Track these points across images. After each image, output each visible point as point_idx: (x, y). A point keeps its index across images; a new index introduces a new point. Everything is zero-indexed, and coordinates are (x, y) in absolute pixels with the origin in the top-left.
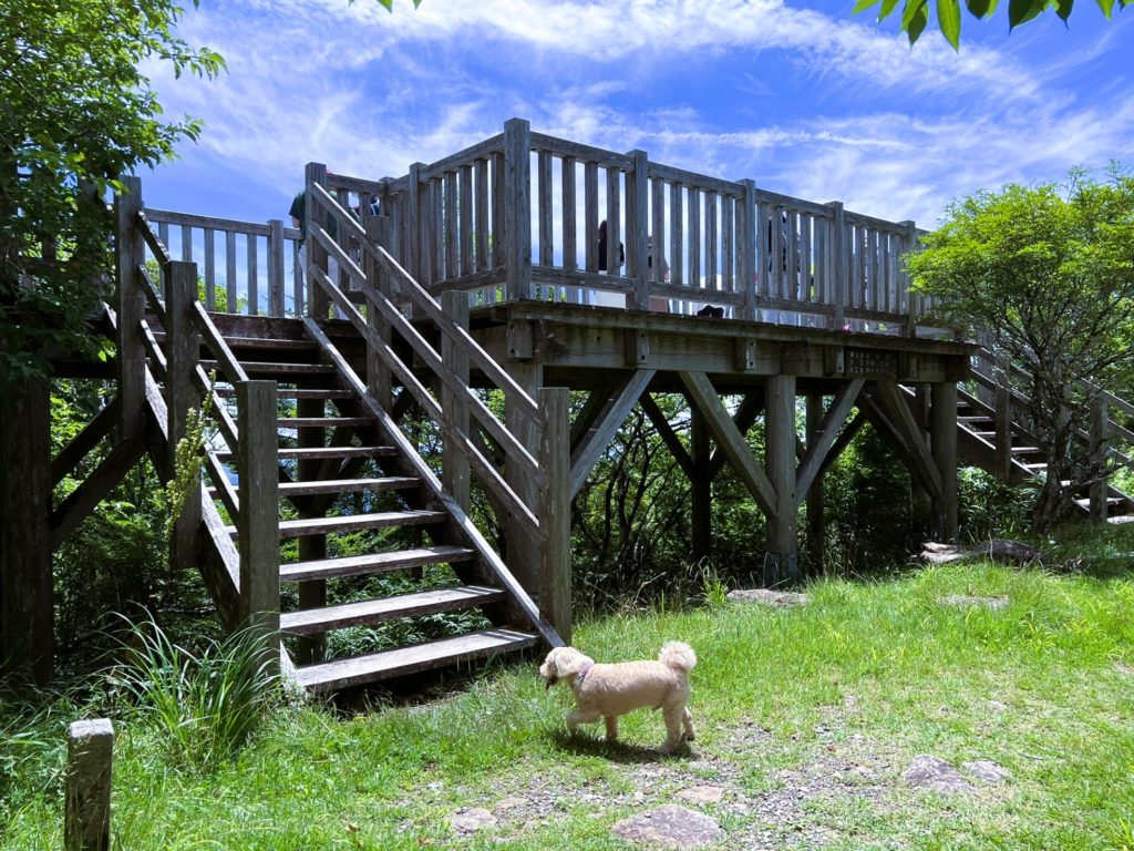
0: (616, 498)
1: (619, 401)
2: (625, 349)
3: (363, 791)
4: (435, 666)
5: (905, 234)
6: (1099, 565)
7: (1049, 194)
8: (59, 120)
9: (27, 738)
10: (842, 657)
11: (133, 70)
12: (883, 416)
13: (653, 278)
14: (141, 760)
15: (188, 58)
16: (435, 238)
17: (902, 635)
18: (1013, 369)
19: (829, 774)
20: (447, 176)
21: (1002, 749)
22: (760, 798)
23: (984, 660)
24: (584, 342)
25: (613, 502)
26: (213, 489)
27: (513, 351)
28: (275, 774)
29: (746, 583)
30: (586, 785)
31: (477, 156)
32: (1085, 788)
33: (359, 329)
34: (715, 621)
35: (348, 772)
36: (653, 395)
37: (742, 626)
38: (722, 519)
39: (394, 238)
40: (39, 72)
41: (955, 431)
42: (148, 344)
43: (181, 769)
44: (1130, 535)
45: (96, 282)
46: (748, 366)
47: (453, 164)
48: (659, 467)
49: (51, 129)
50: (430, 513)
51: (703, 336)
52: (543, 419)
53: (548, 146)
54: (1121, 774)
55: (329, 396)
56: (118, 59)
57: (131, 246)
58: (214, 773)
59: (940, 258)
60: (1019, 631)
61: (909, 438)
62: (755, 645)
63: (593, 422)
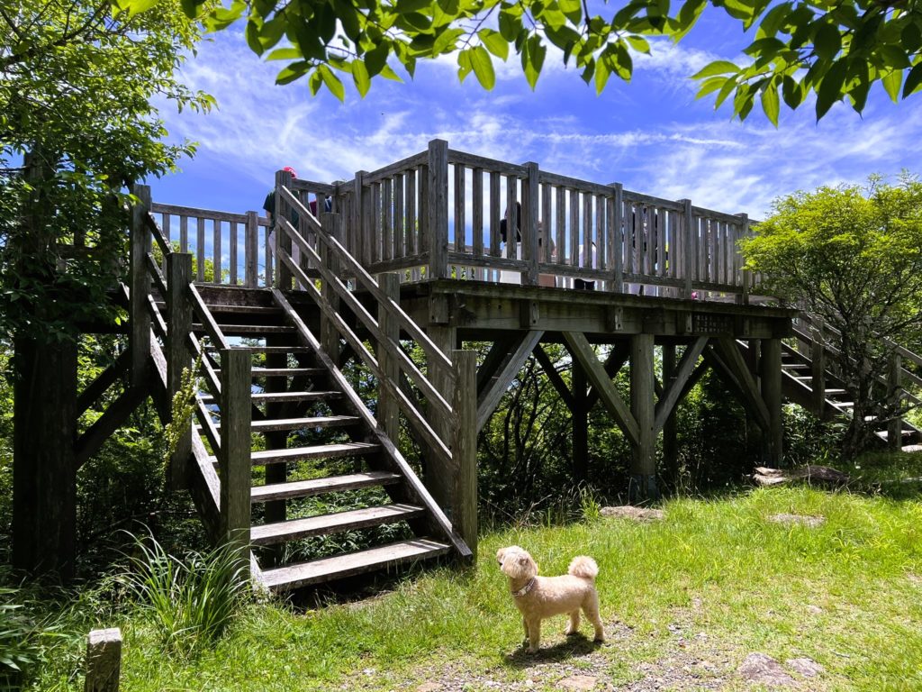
0: (513, 422)
1: (516, 355)
2: (520, 315)
3: (313, 676)
4: (370, 570)
5: (740, 223)
6: (895, 488)
7: (853, 195)
8: (90, 142)
9: (54, 631)
10: (691, 565)
11: (146, 103)
12: (723, 364)
13: (542, 260)
14: (141, 649)
15: (188, 98)
16: (374, 231)
17: (738, 547)
18: (825, 329)
19: (680, 667)
20: (384, 181)
21: (817, 647)
22: (625, 687)
23: (803, 569)
24: (489, 309)
25: (510, 426)
26: (200, 427)
27: (433, 318)
28: (244, 660)
29: (613, 501)
30: (488, 672)
31: (407, 167)
32: (882, 682)
33: (315, 299)
34: (590, 533)
35: (302, 659)
36: (542, 345)
37: (612, 538)
38: (596, 440)
39: (343, 228)
40: (74, 103)
41: (780, 376)
42: (153, 314)
43: (173, 655)
44: (920, 462)
45: (114, 264)
46: (617, 328)
47: (388, 173)
48: (547, 400)
49: (83, 150)
50: (367, 445)
51: (581, 304)
52: (456, 374)
53: (462, 160)
54: (912, 671)
55: (290, 351)
56: (135, 94)
57: (142, 237)
58: (198, 659)
59: (768, 244)
60: (831, 546)
61: (743, 382)
62: (622, 555)
63: (494, 372)
